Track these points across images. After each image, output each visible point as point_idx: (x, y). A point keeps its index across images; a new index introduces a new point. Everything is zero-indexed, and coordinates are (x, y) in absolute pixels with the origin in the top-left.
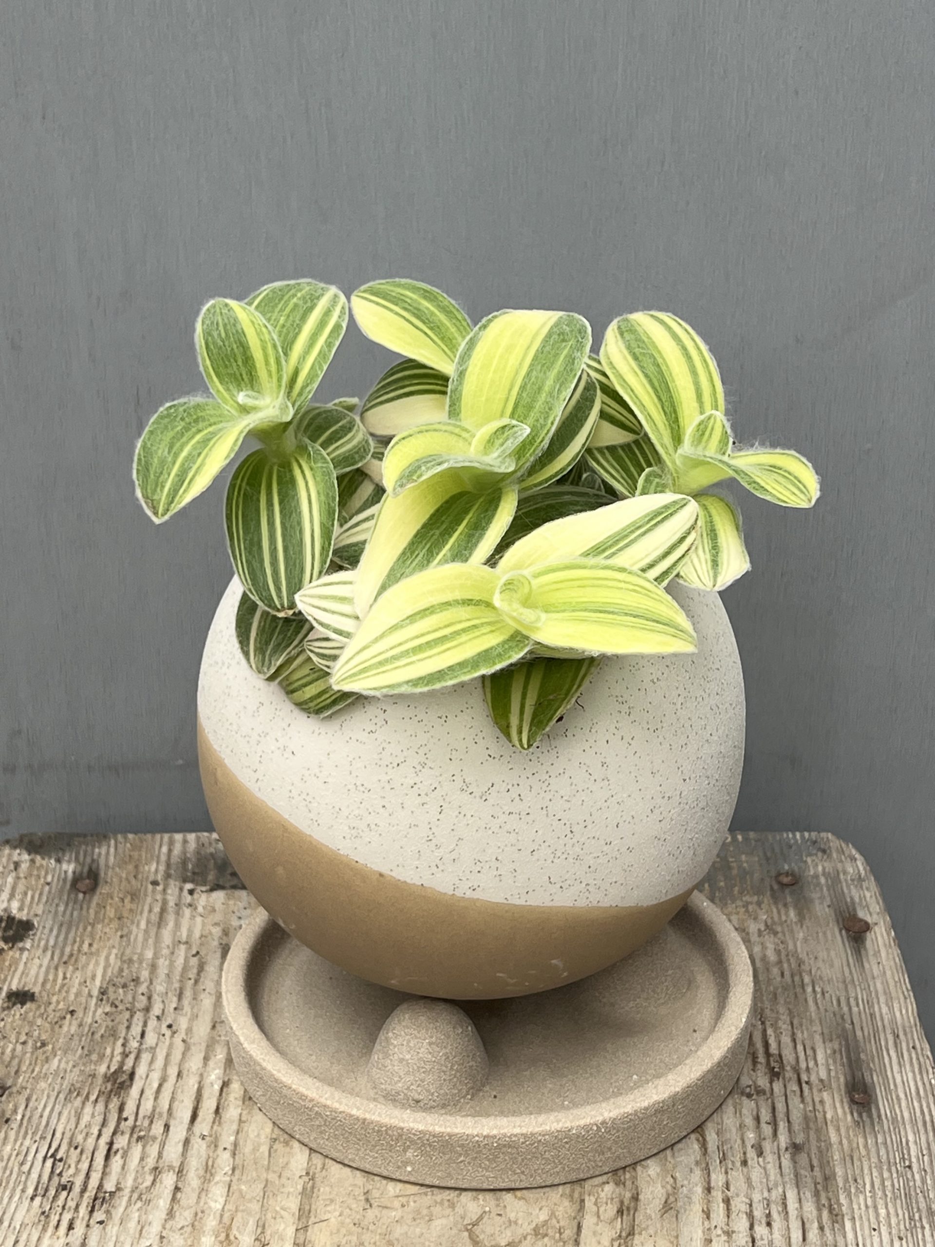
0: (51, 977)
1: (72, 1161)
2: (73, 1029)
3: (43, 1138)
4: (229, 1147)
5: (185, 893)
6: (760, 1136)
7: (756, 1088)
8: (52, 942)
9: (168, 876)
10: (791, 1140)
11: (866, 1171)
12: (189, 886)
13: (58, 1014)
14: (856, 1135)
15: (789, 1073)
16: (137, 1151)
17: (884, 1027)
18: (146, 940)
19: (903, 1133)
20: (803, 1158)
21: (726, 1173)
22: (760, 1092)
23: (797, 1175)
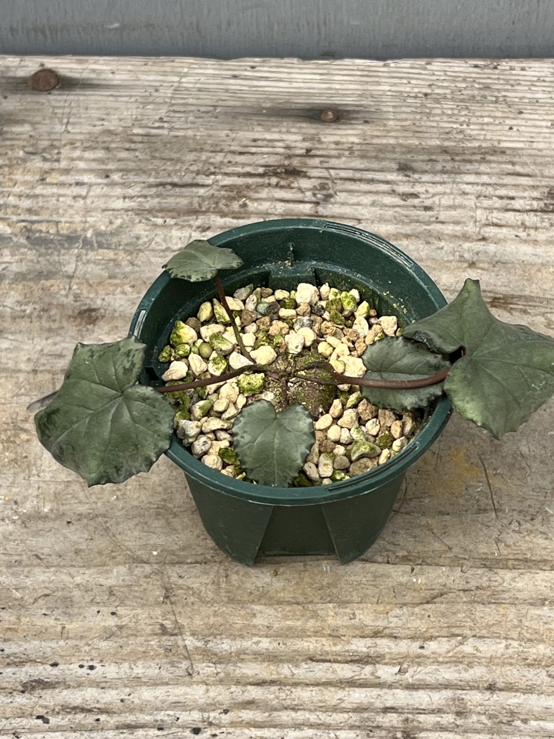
6: (389, 194)
7: (317, 190)
10: (393, 172)
11: (434, 124)
14: (385, 125)
15: (295, 162)
17: (217, 84)
19: (381, 93)
21: (443, 223)
22: (323, 187)
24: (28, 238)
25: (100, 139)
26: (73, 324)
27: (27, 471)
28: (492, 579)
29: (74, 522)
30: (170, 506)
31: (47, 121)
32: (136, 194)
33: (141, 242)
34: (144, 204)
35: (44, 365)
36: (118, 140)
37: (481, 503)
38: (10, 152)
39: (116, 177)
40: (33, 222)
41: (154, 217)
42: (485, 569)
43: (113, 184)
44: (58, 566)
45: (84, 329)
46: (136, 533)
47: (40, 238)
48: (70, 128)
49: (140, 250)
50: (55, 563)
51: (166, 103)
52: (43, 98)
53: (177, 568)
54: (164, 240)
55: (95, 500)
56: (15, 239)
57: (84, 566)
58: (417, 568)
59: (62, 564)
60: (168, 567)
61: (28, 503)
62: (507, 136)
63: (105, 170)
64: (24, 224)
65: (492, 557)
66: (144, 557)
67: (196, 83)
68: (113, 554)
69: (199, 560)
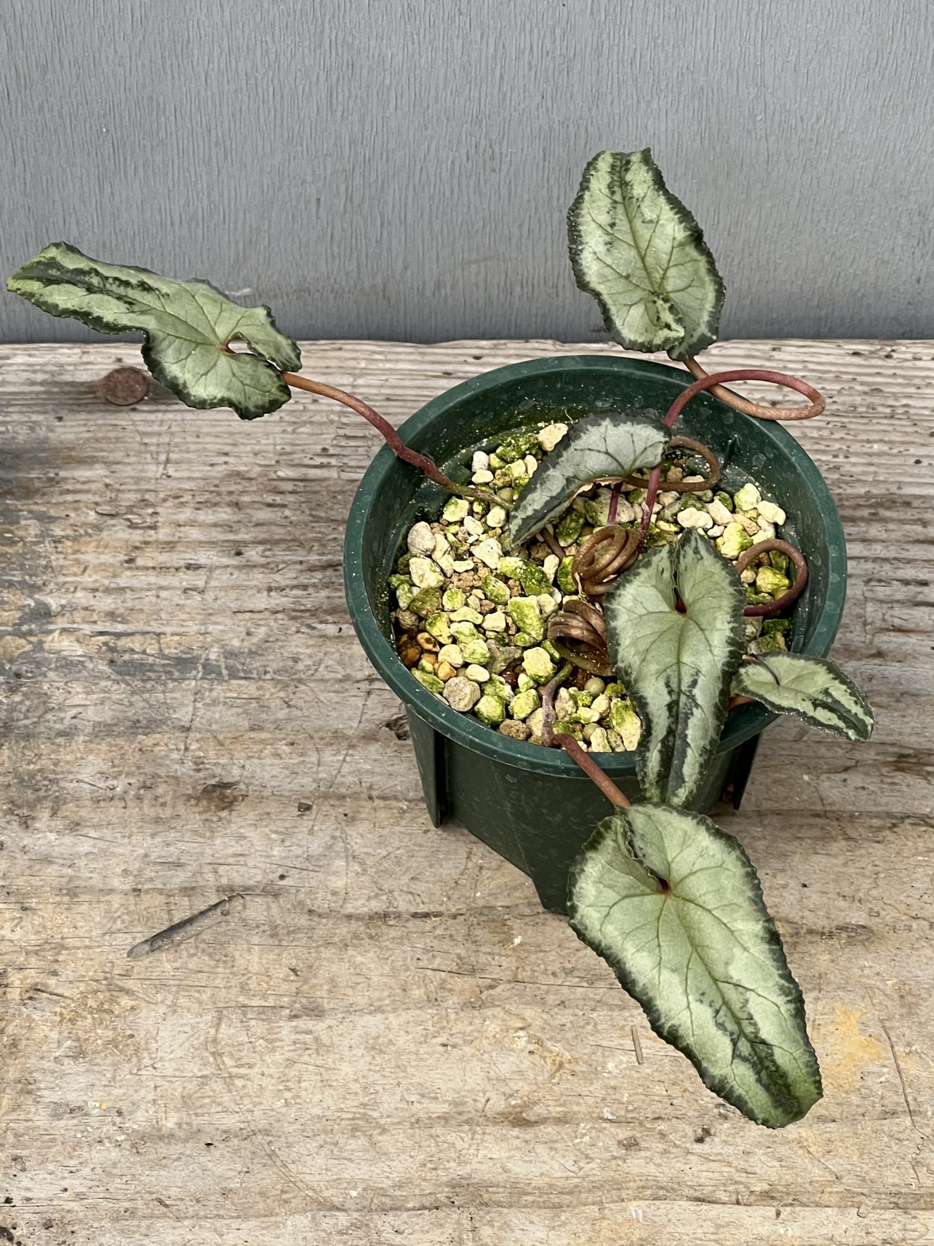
24: (112, 661)
25: (223, 489)
26: (196, 809)
27: (134, 1059)
28: (908, 1227)
29: (216, 1143)
30: (375, 1114)
31: (132, 459)
32: (288, 582)
33: (300, 666)
34: (304, 601)
35: (151, 880)
36: (254, 488)
37: (886, 1102)
38: (73, 515)
39: (253, 554)
40: (118, 635)
41: (321, 622)
42: (896, 1211)
43: (250, 566)
44: (196, 1216)
45: (215, 819)
46: (320, 1161)
47: (132, 661)
48: (171, 471)
49: (300, 681)
50: (191, 1213)
51: (332, 422)
52: (123, 419)
53: (390, 1218)
54: (341, 663)
55: (250, 1106)
56: (90, 666)
57: (238, 1217)
58: (786, 1211)
59: (202, 1213)
60: (375, 1217)
61: (139, 1114)
62: (911, 476)
63: (234, 542)
64: (102, 639)
65: (908, 1191)
66: (335, 1199)
67: (382, 386)
68: (285, 1196)
69: (428, 1204)
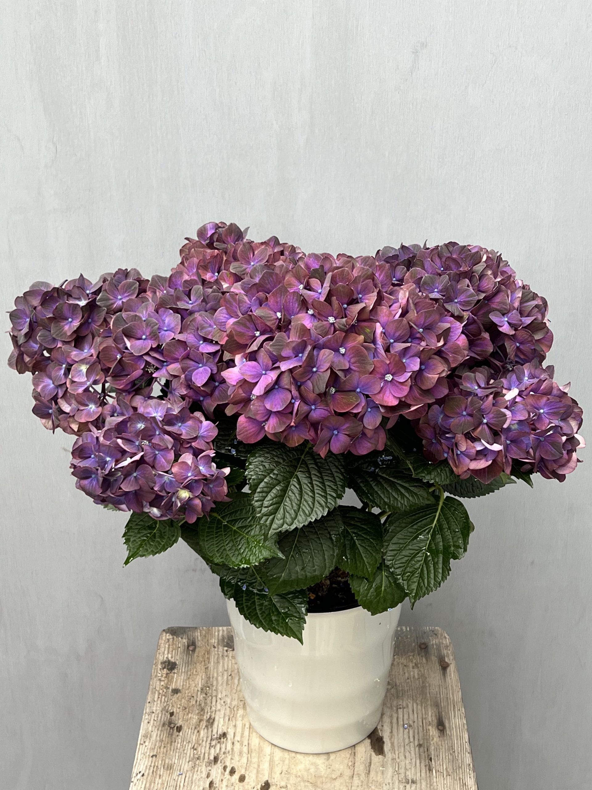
0: (185, 683)
1: (199, 750)
2: (194, 703)
3: (189, 742)
4: (247, 745)
5: (225, 651)
8: (183, 670)
9: (218, 644)
12: (226, 648)
13: (190, 697)
16: (218, 746)
18: (214, 669)
20: (422, 749)
23: (420, 755)
